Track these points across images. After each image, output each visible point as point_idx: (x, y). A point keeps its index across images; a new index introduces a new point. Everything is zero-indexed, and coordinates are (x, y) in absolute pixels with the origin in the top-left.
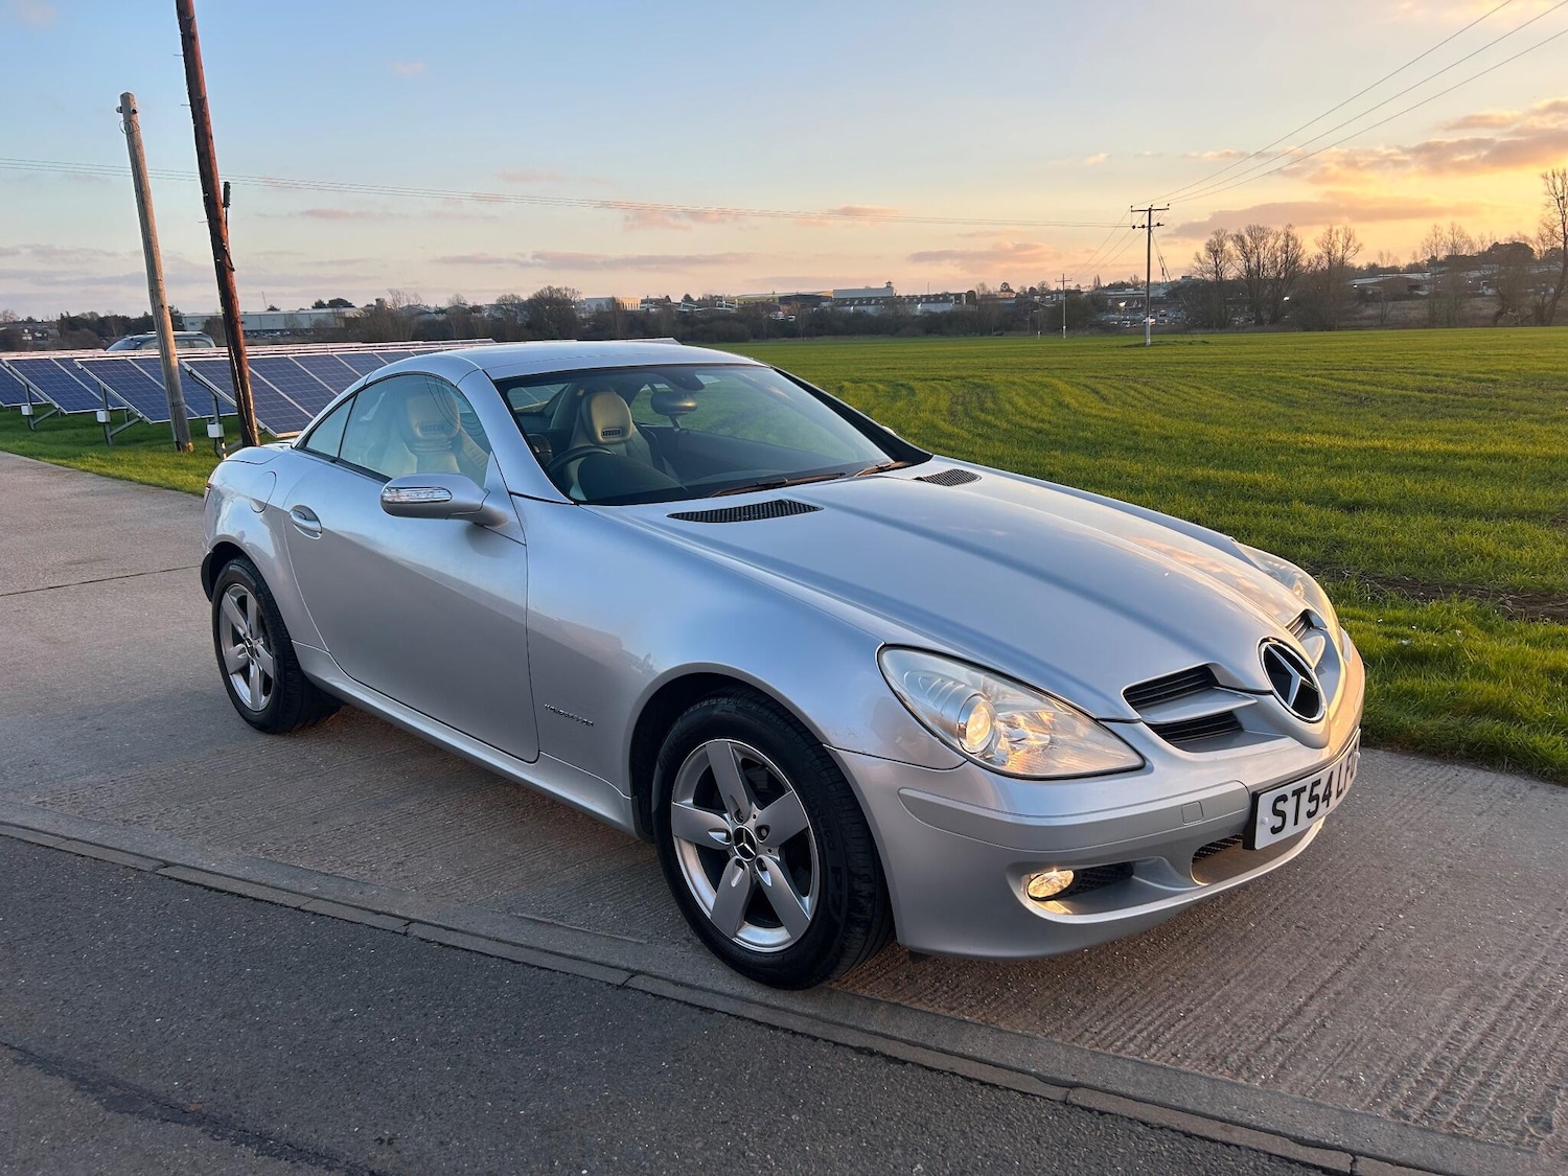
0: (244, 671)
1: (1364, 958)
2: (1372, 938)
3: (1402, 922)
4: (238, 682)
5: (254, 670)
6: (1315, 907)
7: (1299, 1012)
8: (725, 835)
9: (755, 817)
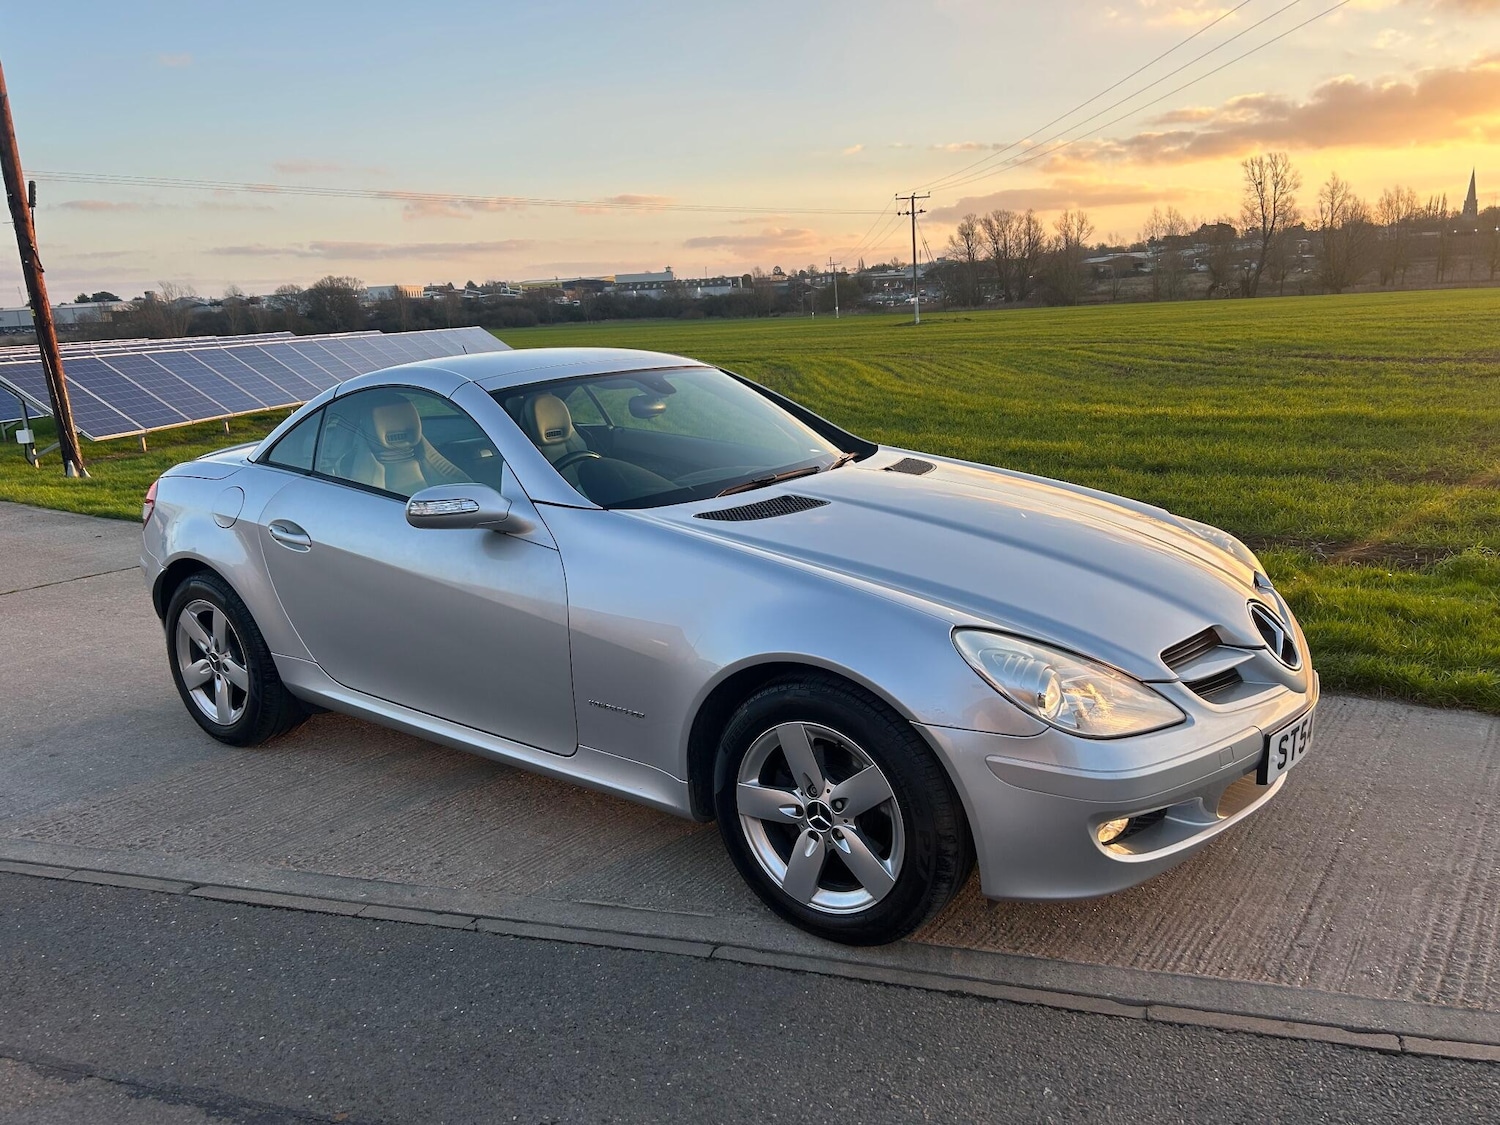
0: (208, 687)
1: (1338, 869)
2: (1337, 851)
3: (1356, 835)
4: (201, 699)
5: (220, 686)
6: (1280, 829)
7: (1306, 920)
8: (794, 809)
9: (828, 791)
